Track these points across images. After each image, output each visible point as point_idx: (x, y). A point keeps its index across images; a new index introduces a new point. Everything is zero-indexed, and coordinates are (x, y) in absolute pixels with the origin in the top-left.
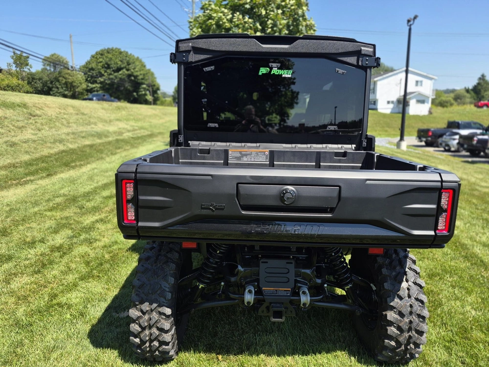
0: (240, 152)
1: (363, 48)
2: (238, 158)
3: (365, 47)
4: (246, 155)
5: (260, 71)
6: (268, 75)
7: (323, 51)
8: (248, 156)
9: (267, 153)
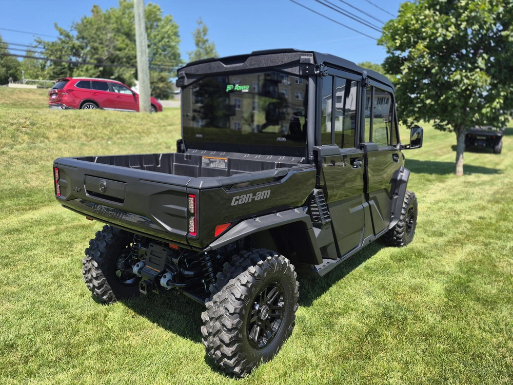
0: (209, 159)
1: (302, 57)
2: (208, 164)
3: (303, 55)
4: (213, 162)
5: (228, 88)
6: (232, 91)
7: (272, 65)
8: (214, 163)
9: (226, 161)
